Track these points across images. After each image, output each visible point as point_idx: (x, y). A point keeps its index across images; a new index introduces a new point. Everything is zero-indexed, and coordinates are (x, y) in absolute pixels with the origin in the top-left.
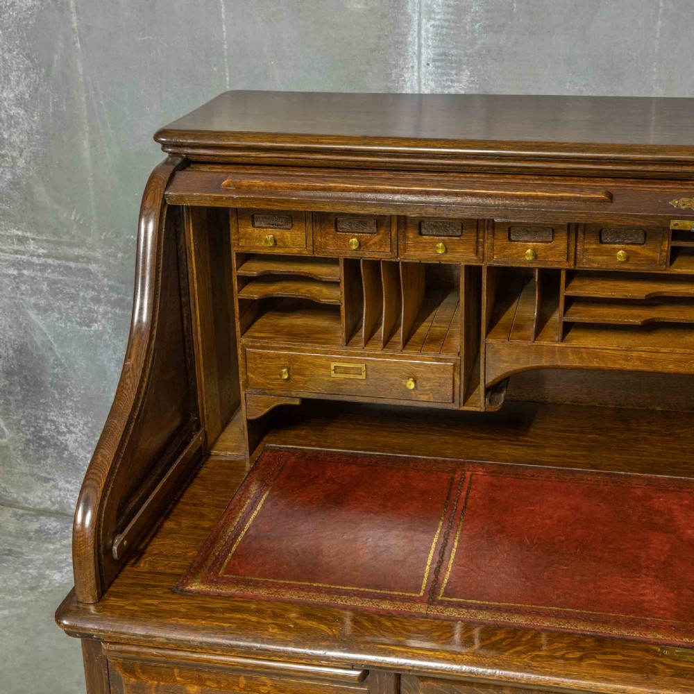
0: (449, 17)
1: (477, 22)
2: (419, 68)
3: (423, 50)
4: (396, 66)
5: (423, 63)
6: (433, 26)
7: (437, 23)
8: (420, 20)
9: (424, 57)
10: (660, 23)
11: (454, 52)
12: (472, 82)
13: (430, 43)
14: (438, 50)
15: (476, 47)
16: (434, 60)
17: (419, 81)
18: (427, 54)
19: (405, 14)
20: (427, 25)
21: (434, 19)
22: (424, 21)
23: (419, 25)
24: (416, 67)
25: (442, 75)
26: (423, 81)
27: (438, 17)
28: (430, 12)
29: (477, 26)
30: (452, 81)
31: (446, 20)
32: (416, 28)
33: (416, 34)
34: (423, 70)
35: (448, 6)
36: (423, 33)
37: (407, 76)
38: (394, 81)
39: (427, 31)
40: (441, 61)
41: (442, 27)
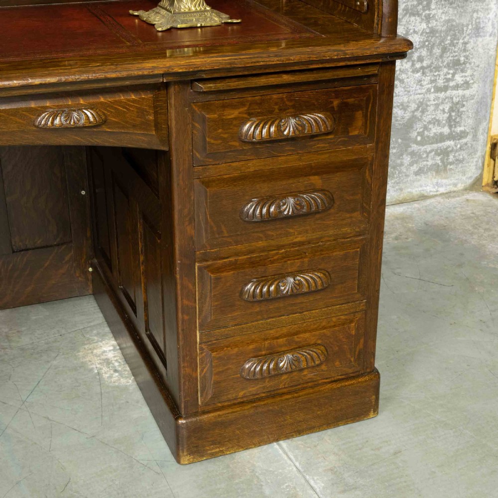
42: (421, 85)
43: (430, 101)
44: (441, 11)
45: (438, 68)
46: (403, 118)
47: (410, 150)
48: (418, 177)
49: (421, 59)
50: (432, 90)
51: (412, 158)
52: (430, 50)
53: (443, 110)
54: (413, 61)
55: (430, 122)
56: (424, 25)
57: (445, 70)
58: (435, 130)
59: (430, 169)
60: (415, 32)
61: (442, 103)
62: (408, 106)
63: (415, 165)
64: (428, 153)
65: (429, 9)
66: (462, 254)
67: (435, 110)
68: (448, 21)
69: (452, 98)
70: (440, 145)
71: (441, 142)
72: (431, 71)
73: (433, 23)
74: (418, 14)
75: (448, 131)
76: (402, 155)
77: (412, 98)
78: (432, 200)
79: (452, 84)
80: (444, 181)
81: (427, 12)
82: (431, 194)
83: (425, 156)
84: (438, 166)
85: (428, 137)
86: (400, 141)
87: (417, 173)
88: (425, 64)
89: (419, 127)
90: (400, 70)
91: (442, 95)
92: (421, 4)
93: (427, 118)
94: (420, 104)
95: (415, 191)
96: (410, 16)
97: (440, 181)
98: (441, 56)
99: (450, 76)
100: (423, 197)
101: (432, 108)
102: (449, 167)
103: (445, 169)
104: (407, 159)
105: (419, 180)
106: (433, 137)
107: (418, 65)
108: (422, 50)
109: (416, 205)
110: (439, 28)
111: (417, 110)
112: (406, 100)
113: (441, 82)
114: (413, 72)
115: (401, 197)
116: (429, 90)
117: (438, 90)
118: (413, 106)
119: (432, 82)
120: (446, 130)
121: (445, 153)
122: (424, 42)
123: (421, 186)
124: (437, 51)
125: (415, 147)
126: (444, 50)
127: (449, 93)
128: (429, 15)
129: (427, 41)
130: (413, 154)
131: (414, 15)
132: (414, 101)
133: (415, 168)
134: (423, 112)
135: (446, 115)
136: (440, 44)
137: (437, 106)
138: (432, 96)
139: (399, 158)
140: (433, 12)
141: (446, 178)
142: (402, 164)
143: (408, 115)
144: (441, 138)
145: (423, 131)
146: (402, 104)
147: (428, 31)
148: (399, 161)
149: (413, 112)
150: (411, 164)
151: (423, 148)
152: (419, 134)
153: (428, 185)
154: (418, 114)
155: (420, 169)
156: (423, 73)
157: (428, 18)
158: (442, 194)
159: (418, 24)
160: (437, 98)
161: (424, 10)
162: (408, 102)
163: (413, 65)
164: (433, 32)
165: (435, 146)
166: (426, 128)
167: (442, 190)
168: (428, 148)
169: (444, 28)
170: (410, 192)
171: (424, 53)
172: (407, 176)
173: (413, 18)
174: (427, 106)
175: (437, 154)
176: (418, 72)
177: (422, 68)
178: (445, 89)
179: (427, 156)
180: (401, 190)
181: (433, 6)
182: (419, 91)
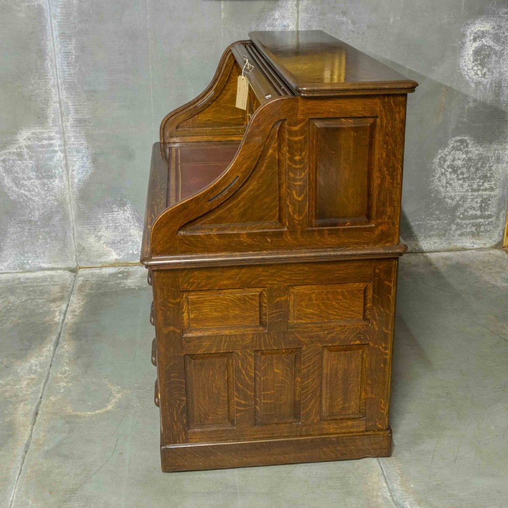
0: (63, 18)
1: (76, 19)
2: (53, 40)
3: (54, 32)
4: (42, 40)
5: (54, 37)
6: (57, 22)
7: (58, 20)
8: (51, 19)
9: (54, 35)
10: (149, 16)
11: (67, 32)
12: (77, 44)
13: (56, 28)
14: (60, 32)
15: (77, 30)
16: (59, 36)
17: (54, 45)
18: (56, 33)
19: (44, 17)
20: (55, 21)
21: (57, 19)
22: (53, 20)
23: (51, 21)
24: (51, 39)
25: (64, 42)
26: (55, 45)
27: (59, 18)
28: (55, 17)
29: (76, 21)
30: (68, 44)
31: (62, 19)
32: (50, 23)
33: (50, 25)
34: (55, 40)
35: (63, 13)
36: (53, 25)
37: (48, 43)
38: (42, 46)
39: (55, 24)
40: (62, 36)
41: (61, 22)
42: (463, 187)
43: (468, 196)
44: (475, 149)
45: (473, 179)
46: (451, 204)
47: (455, 222)
48: (461, 238)
49: (462, 173)
50: (470, 190)
51: (457, 226)
52: (468, 169)
53: (477, 202)
54: (458, 175)
55: (468, 208)
56: (464, 156)
57: (478, 180)
58: (471, 212)
59: (468, 234)
60: (459, 159)
61: (476, 198)
62: (455, 198)
63: (459, 231)
64: (467, 225)
65: (468, 148)
66: (466, 279)
67: (471, 201)
68: (479, 154)
69: (482, 196)
70: (475, 221)
71: (475, 219)
72: (469, 180)
73: (470, 155)
74: (461, 150)
75: (480, 213)
76: (451, 224)
77: (457, 194)
78: (469, 252)
79: (482, 188)
80: (478, 241)
81: (466, 149)
82: (469, 248)
83: (465, 226)
84: (474, 232)
85: (467, 216)
86: (449, 216)
87: (460, 235)
88: (465, 176)
89: (461, 210)
90: (450, 178)
91: (476, 194)
92: (463, 145)
93: (467, 205)
94: (462, 197)
95: (459, 245)
96: (456, 151)
97: (475, 241)
98: (475, 172)
99: (481, 184)
100: (464, 249)
101: (470, 200)
102: (480, 233)
103: (478, 235)
104: (454, 227)
105: (461, 239)
106: (470, 216)
107: (461, 177)
108: (463, 169)
109: (458, 253)
110: (474, 158)
111: (460, 200)
112: (453, 194)
113: (475, 186)
114: (458, 180)
115: (450, 247)
116: (467, 191)
117: (473, 190)
118: (458, 198)
119: (469, 186)
120: (479, 213)
121: (478, 226)
122: (464, 165)
123: (463, 243)
124: (472, 170)
125: (459, 221)
126: (477, 169)
127: (480, 192)
128: (468, 150)
129: (466, 164)
130: (458, 224)
131: (458, 150)
132: (458, 195)
133: (459, 232)
134: (464, 202)
135: (479, 205)
136: (474, 166)
137: (473, 200)
138: (470, 194)
139: (448, 226)
140: (470, 149)
141: (479, 240)
142: (451, 229)
143: (454, 203)
144: (476, 217)
145: (464, 212)
146: (451, 197)
147: (467, 159)
148: (448, 228)
149: (458, 201)
150: (456, 230)
151: (464, 222)
152: (461, 213)
153: (467, 242)
154: (461, 203)
155: (462, 233)
156: (464, 181)
157: (467, 152)
158: (476, 249)
159: (460, 155)
160: (473, 195)
161: (464, 148)
162: (455, 196)
163: (458, 176)
164: (470, 159)
165: (471, 221)
166: (465, 211)
167: (476, 246)
168: (468, 222)
169: (477, 158)
170: (456, 245)
171: (464, 170)
172: (454, 236)
173: (457, 152)
174: (467, 199)
175: (473, 225)
176: (460, 180)
177: (463, 178)
178: (478, 190)
179: (467, 226)
180: (450, 243)
181: (470, 146)
182: (462, 191)
